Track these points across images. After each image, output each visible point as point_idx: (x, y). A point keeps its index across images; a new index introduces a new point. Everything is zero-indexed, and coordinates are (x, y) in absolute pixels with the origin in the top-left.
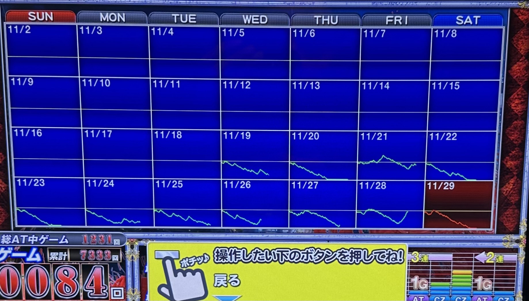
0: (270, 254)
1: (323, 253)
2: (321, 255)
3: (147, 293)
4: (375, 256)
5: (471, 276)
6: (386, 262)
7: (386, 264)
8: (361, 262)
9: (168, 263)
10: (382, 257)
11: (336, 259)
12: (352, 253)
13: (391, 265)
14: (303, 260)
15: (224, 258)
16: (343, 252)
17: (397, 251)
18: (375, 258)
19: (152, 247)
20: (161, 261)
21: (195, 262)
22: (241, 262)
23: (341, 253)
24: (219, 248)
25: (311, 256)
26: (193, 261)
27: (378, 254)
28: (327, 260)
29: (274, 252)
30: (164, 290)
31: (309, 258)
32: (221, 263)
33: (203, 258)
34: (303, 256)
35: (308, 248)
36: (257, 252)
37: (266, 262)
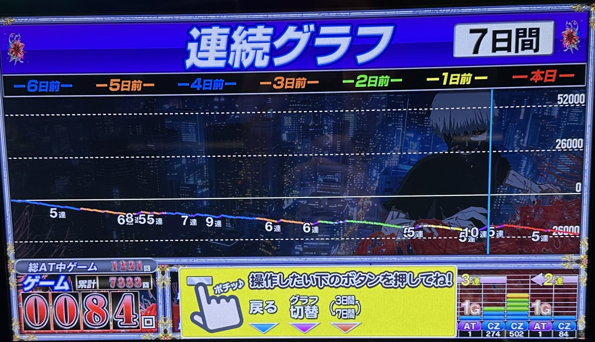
0: (309, 278)
1: (365, 277)
2: (363, 278)
3: (179, 322)
4: (422, 279)
5: (527, 300)
6: (433, 285)
7: (433, 287)
8: (407, 286)
9: (201, 289)
10: (429, 280)
11: (380, 282)
12: (396, 276)
13: (439, 288)
14: (344, 285)
15: (259, 283)
16: (386, 275)
17: (446, 274)
18: (422, 282)
19: (184, 273)
20: (194, 287)
21: (229, 288)
22: (277, 288)
23: (385, 278)
24: (255, 273)
25: (352, 280)
26: (227, 287)
27: (424, 278)
28: (370, 284)
29: (312, 277)
30: (197, 318)
31: (350, 282)
32: (257, 288)
33: (238, 284)
34: (344, 280)
35: (349, 272)
36: (294, 277)
37: (304, 287)
